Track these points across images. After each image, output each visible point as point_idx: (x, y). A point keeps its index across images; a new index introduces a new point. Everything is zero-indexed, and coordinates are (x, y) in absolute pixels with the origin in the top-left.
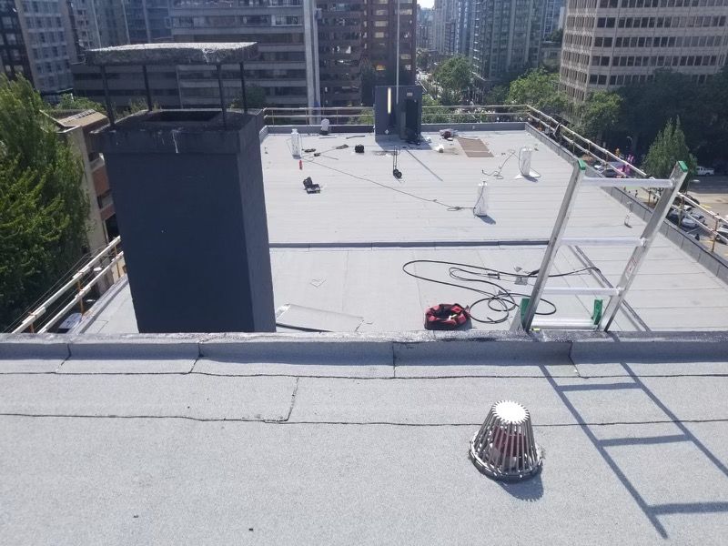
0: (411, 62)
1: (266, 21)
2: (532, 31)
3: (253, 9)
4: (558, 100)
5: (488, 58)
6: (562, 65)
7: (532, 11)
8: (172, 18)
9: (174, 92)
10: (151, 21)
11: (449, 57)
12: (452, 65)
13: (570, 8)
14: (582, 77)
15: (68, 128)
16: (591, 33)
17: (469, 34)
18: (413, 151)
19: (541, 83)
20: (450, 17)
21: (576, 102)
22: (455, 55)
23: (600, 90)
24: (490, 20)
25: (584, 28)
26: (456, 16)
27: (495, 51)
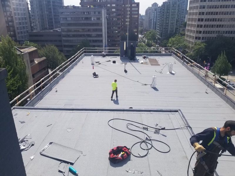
0: (137, 32)
1: (90, 19)
2: (176, 22)
3: (86, 15)
4: (185, 44)
5: (162, 30)
6: (186, 33)
7: (176, 16)
8: (61, 18)
9: (60, 41)
10: (55, 19)
11: (149, 30)
12: (150, 33)
13: (189, 15)
14: (193, 37)
15: (23, 52)
16: (196, 23)
17: (156, 23)
18: (132, 63)
19: (179, 39)
20: (150, 18)
21: (191, 45)
22: (152, 30)
23: (199, 41)
24: (163, 19)
25: (193, 22)
26: (152, 17)
27: (164, 28)
